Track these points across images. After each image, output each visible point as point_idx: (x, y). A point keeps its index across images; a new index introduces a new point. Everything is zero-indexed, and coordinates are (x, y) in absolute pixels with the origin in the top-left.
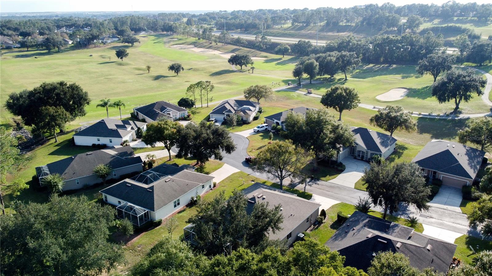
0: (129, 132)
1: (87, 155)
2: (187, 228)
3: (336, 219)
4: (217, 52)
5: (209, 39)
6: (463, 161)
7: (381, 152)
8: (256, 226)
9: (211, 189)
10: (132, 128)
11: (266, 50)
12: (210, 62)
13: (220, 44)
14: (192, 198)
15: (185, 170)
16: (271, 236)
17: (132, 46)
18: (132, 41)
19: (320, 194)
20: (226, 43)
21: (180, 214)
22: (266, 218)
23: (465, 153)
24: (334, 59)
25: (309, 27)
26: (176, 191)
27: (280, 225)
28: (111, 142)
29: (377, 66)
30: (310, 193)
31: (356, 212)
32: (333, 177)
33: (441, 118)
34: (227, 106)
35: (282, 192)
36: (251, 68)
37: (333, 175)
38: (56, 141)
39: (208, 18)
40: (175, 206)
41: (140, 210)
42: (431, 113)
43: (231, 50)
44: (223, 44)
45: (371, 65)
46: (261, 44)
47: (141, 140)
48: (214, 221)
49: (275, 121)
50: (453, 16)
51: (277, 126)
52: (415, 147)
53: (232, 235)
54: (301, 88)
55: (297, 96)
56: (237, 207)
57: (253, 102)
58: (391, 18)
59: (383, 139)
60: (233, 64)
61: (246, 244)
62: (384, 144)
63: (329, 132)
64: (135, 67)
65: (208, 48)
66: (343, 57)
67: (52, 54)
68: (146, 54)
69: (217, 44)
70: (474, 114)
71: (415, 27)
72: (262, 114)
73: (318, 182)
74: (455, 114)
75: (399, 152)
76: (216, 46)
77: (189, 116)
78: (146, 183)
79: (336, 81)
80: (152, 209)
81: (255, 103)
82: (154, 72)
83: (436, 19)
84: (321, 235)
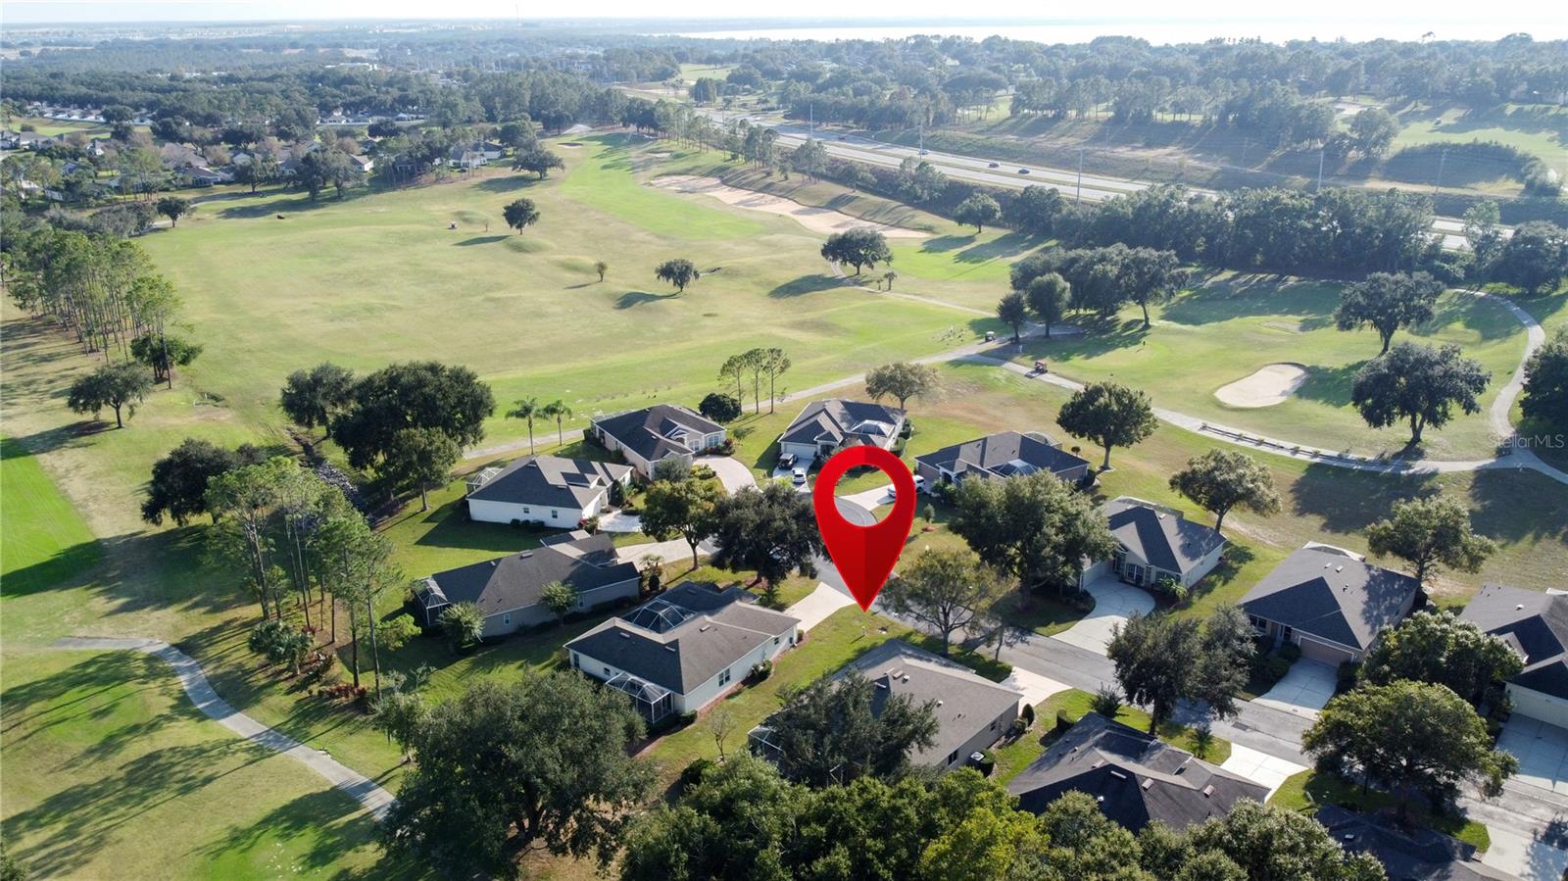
0: (595, 492)
1: (522, 558)
2: (753, 733)
3: (1054, 725)
4: (785, 208)
5: (763, 158)
6: (1352, 606)
7: (1180, 572)
8: (887, 739)
9: (793, 646)
10: (601, 483)
11: (932, 206)
12: (769, 244)
13: (795, 178)
14: (756, 668)
15: (738, 602)
16: (915, 756)
17: (541, 179)
18: (540, 165)
19: (1030, 667)
20: (813, 174)
21: (732, 701)
22: (908, 724)
23: (1364, 584)
24: (1113, 271)
25: (1063, 125)
26: (722, 651)
27: (934, 738)
28: (555, 516)
29: (1242, 280)
30: (1008, 663)
31: (1090, 714)
32: (1064, 626)
33: (1367, 468)
34: (823, 420)
35: (945, 665)
36: (886, 276)
37: (1066, 622)
38: (424, 509)
39: (758, 74)
40: (721, 683)
41: (655, 692)
42: (1347, 451)
43: (829, 198)
44: (806, 177)
45: (1228, 274)
46: (917, 186)
47: (620, 511)
48: (812, 726)
49: (942, 470)
50: (1505, 98)
51: (945, 485)
52: (1275, 554)
53: (847, 753)
54: (1017, 352)
55: (1007, 379)
56: (856, 703)
57: (888, 408)
58: (1304, 113)
59: (1190, 537)
60: (835, 259)
61: (870, 770)
62: (1191, 551)
63: (1053, 531)
64: (562, 257)
65: (760, 191)
66: (1139, 263)
67: (323, 206)
68: (585, 210)
69: (786, 178)
70: (1453, 460)
71: (1375, 144)
72: (910, 438)
73: (1029, 638)
74: (1406, 458)
75: (1231, 568)
76: (785, 183)
77: (728, 444)
78: (657, 629)
79: (1119, 329)
80: (680, 690)
81: (894, 410)
82: (620, 282)
83: (1454, 106)
84: (1017, 759)
